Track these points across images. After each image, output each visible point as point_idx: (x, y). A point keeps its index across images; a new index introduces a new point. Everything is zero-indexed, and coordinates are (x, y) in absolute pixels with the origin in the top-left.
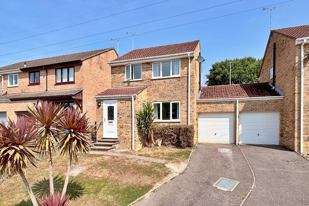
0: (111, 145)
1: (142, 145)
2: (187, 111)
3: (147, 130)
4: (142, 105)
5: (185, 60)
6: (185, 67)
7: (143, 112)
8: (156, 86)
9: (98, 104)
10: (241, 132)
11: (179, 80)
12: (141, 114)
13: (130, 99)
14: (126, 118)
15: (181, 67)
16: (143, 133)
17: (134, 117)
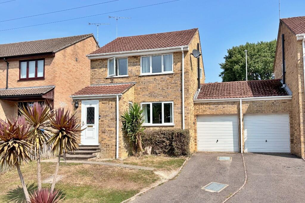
0: (91, 153)
1: (128, 153)
2: (182, 113)
3: (134, 136)
4: (128, 105)
5: (178, 55)
6: (178, 62)
7: (130, 114)
8: (144, 84)
9: (75, 104)
10: (247, 138)
11: (171, 77)
12: (127, 116)
13: (114, 99)
14: (109, 121)
15: (174, 62)
16: (129, 139)
17: (119, 120)
